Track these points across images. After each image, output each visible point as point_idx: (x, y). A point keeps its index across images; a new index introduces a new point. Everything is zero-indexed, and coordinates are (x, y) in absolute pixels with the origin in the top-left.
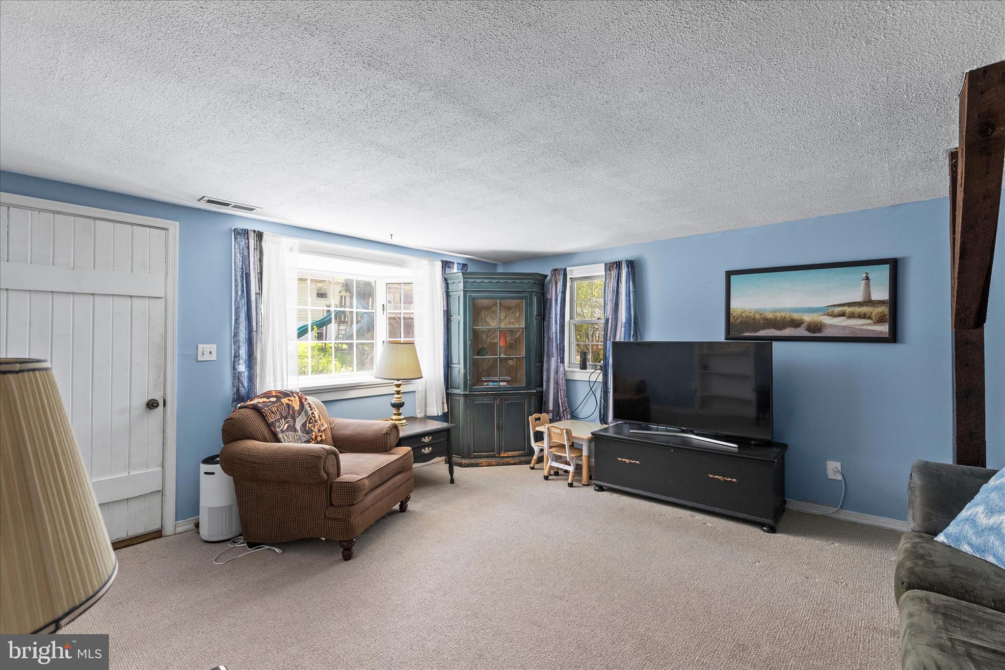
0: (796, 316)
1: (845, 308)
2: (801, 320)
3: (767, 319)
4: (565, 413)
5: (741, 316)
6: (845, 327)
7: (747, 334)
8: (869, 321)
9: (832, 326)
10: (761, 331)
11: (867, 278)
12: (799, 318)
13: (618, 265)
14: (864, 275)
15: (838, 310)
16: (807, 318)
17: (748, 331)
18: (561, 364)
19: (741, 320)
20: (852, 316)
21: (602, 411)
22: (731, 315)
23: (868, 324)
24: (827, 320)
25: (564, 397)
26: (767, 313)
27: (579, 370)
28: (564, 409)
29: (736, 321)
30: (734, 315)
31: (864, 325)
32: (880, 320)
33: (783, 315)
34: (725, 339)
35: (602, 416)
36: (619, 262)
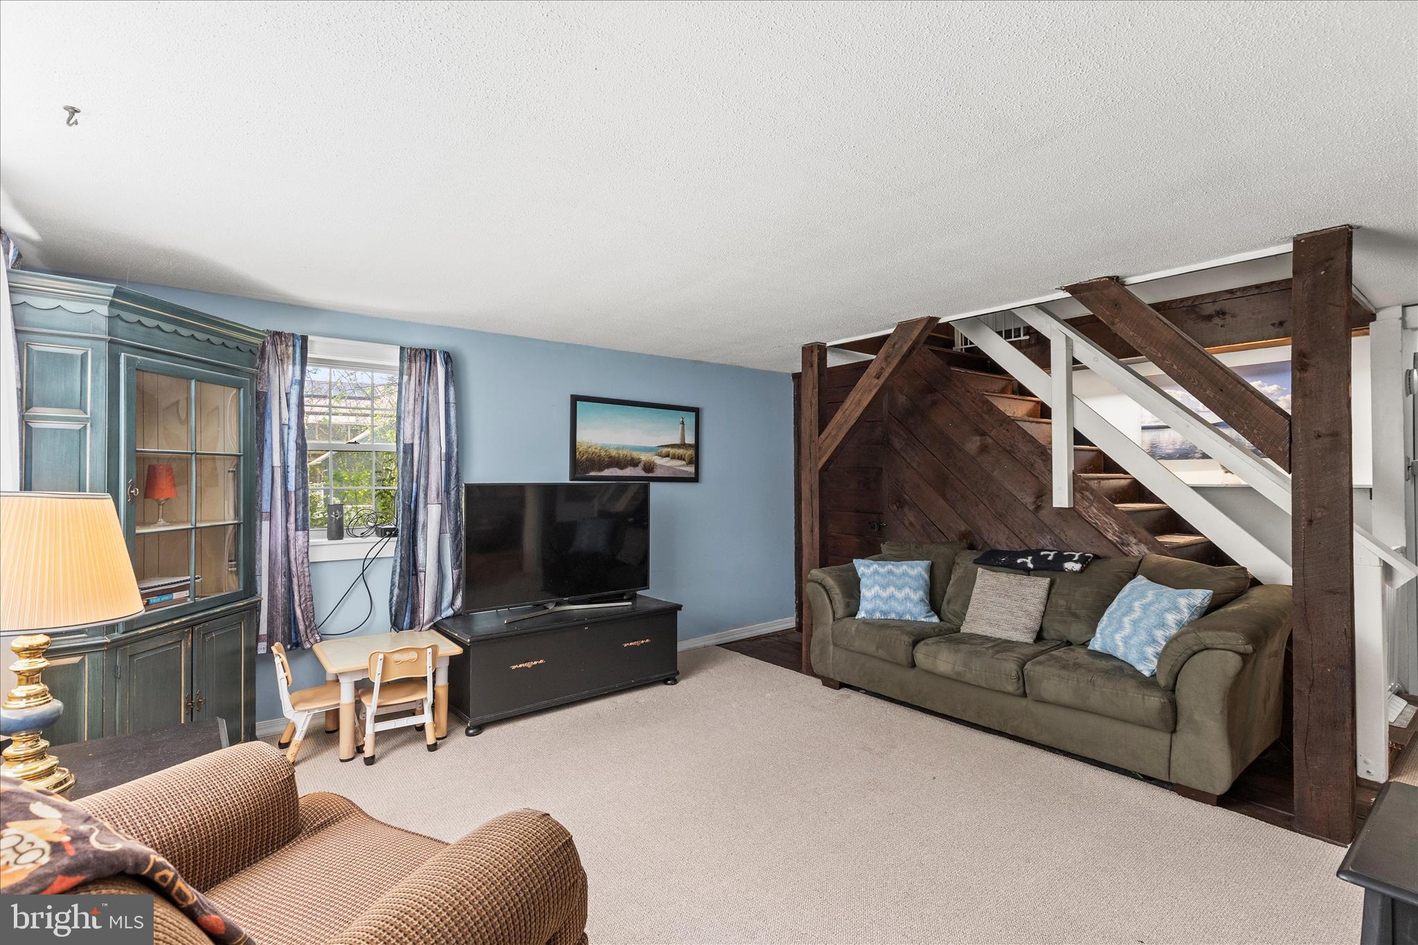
0: (635, 455)
1: (669, 449)
2: (639, 459)
3: (612, 457)
4: (308, 631)
5: (587, 452)
6: (669, 468)
7: (593, 474)
8: (684, 463)
9: (661, 466)
10: (606, 470)
11: (683, 423)
12: (637, 457)
13: (429, 355)
14: (681, 420)
15: (665, 450)
16: (644, 457)
17: (593, 469)
18: (300, 533)
19: (587, 457)
20: (674, 457)
21: (394, 608)
22: (577, 450)
23: (683, 465)
24: (659, 461)
25: (306, 599)
26: (612, 450)
27: (326, 541)
28: (307, 624)
29: (582, 457)
30: (580, 450)
31: (680, 466)
32: (690, 463)
33: (625, 452)
34: (571, 480)
35: (393, 618)
36: (430, 350)
